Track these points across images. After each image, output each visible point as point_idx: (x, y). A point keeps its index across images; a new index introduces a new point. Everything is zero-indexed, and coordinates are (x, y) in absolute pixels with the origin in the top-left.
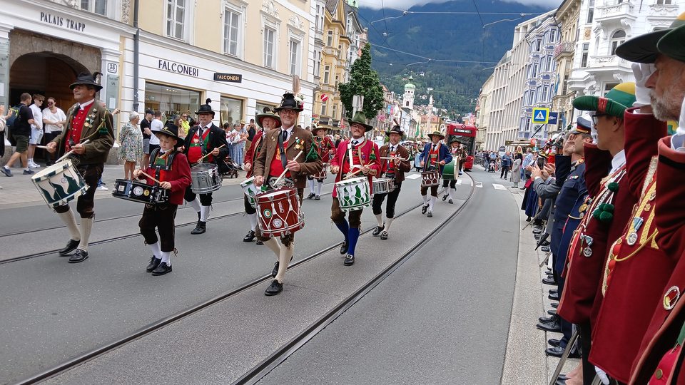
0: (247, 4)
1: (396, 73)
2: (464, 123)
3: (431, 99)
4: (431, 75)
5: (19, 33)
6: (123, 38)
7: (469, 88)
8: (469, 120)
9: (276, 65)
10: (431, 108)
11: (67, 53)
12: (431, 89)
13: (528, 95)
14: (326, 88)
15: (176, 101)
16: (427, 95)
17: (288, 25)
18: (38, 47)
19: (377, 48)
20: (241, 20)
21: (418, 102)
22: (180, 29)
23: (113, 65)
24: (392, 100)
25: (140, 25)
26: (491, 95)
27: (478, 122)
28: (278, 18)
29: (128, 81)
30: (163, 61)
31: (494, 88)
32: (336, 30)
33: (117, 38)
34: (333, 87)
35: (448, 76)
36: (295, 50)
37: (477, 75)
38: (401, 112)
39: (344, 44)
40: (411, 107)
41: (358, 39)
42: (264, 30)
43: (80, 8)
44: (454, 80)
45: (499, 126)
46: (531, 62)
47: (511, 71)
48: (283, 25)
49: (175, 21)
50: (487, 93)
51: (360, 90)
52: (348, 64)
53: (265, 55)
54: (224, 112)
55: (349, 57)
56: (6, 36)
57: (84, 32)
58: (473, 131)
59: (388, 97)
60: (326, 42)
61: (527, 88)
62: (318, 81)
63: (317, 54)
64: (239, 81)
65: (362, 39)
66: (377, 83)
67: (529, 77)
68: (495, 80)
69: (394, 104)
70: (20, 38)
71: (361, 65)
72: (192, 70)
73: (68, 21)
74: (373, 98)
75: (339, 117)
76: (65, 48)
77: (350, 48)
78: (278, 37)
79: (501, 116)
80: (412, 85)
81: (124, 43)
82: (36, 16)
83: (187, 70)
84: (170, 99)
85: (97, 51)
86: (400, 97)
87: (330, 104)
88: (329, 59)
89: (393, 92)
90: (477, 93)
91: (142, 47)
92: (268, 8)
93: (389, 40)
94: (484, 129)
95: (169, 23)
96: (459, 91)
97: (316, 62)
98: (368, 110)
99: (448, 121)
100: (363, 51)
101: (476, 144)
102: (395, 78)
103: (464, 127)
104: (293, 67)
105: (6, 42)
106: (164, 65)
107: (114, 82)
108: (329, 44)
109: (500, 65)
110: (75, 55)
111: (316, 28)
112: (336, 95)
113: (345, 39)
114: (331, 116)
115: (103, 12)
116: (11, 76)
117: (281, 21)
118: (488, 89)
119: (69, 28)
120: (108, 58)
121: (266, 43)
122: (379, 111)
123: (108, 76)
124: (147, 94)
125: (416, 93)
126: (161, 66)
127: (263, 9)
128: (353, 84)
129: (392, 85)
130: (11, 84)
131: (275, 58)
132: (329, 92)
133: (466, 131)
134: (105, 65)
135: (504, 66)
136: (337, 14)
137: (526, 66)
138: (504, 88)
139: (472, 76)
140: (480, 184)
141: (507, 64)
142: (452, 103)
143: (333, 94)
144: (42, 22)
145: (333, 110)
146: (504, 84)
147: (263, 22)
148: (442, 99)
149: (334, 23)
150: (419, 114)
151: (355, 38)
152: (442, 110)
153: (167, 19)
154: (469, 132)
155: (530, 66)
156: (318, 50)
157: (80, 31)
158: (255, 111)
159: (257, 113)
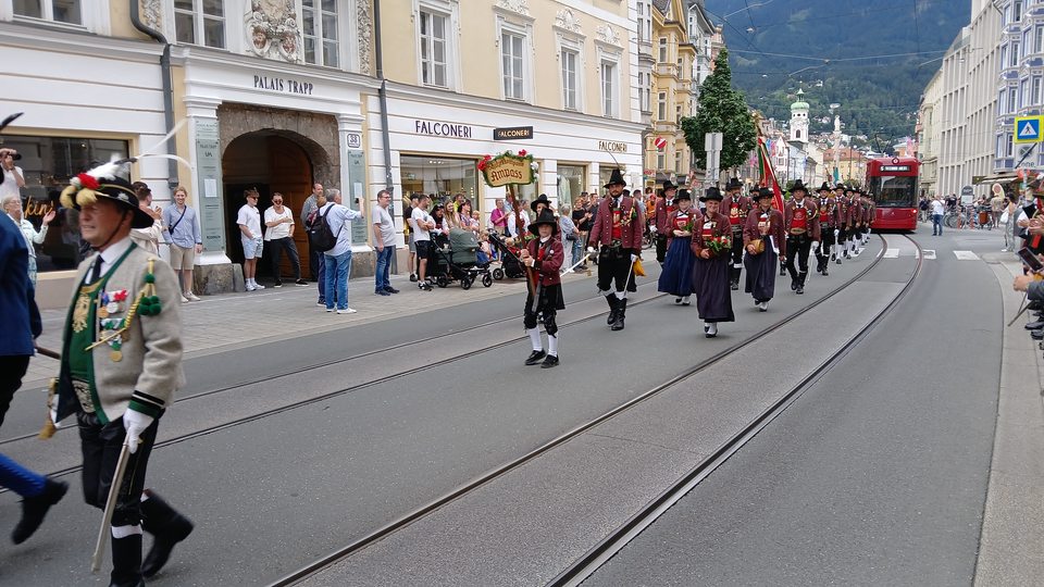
0: (532, 20)
1: (776, 88)
2: (898, 154)
3: (837, 122)
4: (833, 84)
5: (230, 108)
6: (364, 96)
7: (901, 96)
8: (905, 149)
9: (582, 105)
10: (839, 137)
11: (292, 128)
12: (837, 106)
13: (1005, 96)
14: (663, 128)
15: (445, 176)
16: (829, 116)
17: (596, 41)
18: (255, 124)
19: (740, 54)
20: (526, 45)
21: (816, 130)
22: (440, 71)
23: (354, 135)
24: (771, 132)
25: (385, 75)
26: (941, 103)
27: (921, 150)
28: (580, 33)
29: (376, 157)
30: (422, 121)
31: (945, 90)
32: (673, 35)
33: (355, 98)
34: (673, 124)
35: (863, 82)
36: (609, 78)
37: (913, 74)
38: (788, 148)
39: (687, 55)
40: (804, 138)
41: (708, 45)
42: (560, 54)
43: (304, 63)
44: (875, 87)
45: (959, 154)
46: (1006, 40)
47: (971, 60)
49: (433, 62)
50: (934, 102)
51: (716, 123)
52: (694, 86)
53: (566, 90)
55: (695, 75)
56: (213, 114)
57: (313, 95)
58: (913, 166)
59: (768, 128)
60: (657, 57)
61: (1004, 86)
62: (648, 120)
63: (645, 77)
64: (530, 136)
65: (716, 44)
66: (743, 110)
67: (1005, 66)
68: (946, 77)
69: (776, 137)
70: (231, 115)
71: (715, 85)
73: (290, 82)
74: (737, 133)
75: (686, 169)
76: (290, 120)
77: (695, 61)
78: (582, 62)
79: (960, 137)
80: (803, 104)
81: (366, 103)
82: (248, 83)
83: (456, 131)
84: (437, 174)
85: (331, 120)
86: (784, 125)
87: (670, 150)
88: (663, 83)
89: (772, 119)
90: (916, 102)
91: (392, 105)
92: (564, 20)
93: (760, 37)
94: (933, 161)
95: (424, 64)
96: (884, 103)
97: (645, 90)
98: (732, 154)
99: (871, 154)
100: (716, 62)
101: (921, 187)
102: (773, 97)
103: (896, 161)
104: (609, 104)
105: (215, 122)
106: (424, 128)
107: (358, 160)
108: (662, 58)
109: (951, 52)
110: (302, 128)
111: (641, 38)
112: (678, 137)
113: (687, 48)
114: (673, 169)
115: (335, 62)
116: (223, 168)
117: (584, 38)
118: (934, 95)
119: (292, 93)
120: (347, 127)
121: (564, 73)
122: (749, 154)
123: (349, 152)
124: (404, 170)
125: (811, 116)
126: (420, 130)
127: (558, 24)
128: (705, 116)
129: (771, 108)
130: (225, 179)
131: (580, 93)
132: (667, 133)
133: (901, 168)
134: (344, 139)
135: (958, 53)
136: (671, 12)
137: (998, 48)
138: (963, 89)
139: (905, 75)
140: (931, 253)
141: (964, 50)
142: (874, 125)
143: (674, 135)
144: (257, 88)
145: (674, 159)
146: (963, 83)
147: (559, 43)
148: (857, 120)
149: (667, 26)
150: (819, 148)
151: (703, 44)
152: (858, 137)
153: (422, 60)
154: (905, 168)
155: (1004, 47)
156: (645, 71)
157: (308, 94)
158: (555, 177)
159: (558, 181)
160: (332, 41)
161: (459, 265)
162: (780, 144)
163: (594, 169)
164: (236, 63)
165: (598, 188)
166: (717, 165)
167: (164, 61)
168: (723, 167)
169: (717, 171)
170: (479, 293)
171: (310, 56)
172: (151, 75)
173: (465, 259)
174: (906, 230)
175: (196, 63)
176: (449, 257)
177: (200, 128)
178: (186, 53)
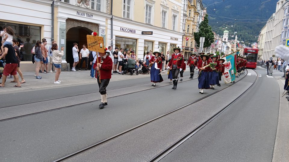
0: (155, 2)
1: (220, 26)
2: (252, 47)
3: (236, 37)
4: (236, 26)
5: (69, 20)
6: (107, 19)
7: (254, 31)
8: (254, 46)
9: (166, 27)
10: (236, 41)
11: (86, 27)
12: (236, 32)
13: (283, 33)
14: (188, 35)
15: (127, 43)
16: (234, 35)
17: (172, 9)
18: (76, 25)
19: (211, 16)
20: (153, 9)
21: (230, 39)
22: (128, 14)
23: (103, 30)
24: (218, 38)
25: (113, 14)
26: (266, 34)
27: (259, 46)
28: (168, 6)
29: (109, 36)
30: (122, 28)
31: (267, 30)
32: (193, 10)
33: (104, 20)
34: (191, 34)
35: (244, 26)
36: (175, 20)
37: (258, 25)
38: (222, 43)
39: (196, 15)
40: (227, 41)
41: (202, 13)
42: (162, 12)
43: (91, 9)
44: (247, 28)
45: (269, 48)
46: (285, 18)
47: (275, 23)
48: (170, 9)
49: (126, 11)
50: (263, 33)
52: (198, 24)
53: (162, 22)
54: (146, 47)
55: (198, 21)
56: (65, 21)
57: (93, 18)
58: (257, 51)
59: (216, 37)
60: (188, 15)
61: (283, 30)
62: (184, 32)
63: (184, 20)
64: (152, 34)
65: (204, 13)
66: (211, 32)
67: (284, 25)
68: (267, 27)
69: (219, 40)
70: (70, 22)
71: (204, 24)
72: (133, 31)
73: (87, 14)
74: (209, 38)
75: (193, 47)
76: (86, 24)
77: (198, 17)
78: (167, 15)
79: (270, 44)
80: (227, 31)
81: (107, 22)
82: (75, 13)
83: (131, 31)
84: (125, 43)
85: (97, 25)
86: (221, 37)
87: (190, 41)
88: (189, 22)
89: (218, 35)
90: (258, 33)
91: (114, 23)
92: (164, 3)
93: (216, 12)
94: (262, 50)
95: (124, 12)
96: (249, 33)
97: (184, 24)
98: (207, 43)
99: (245, 47)
100: (204, 18)
101: (258, 57)
102: (219, 28)
103: (252, 49)
104: (174, 27)
105: (65, 23)
106: (123, 30)
107: (104, 37)
108: (189, 15)
109: (269, 20)
110: (89, 27)
111: (184, 9)
112: (192, 37)
113: (196, 13)
114: (190, 46)
115: (99, 9)
116: (66, 36)
117: (169, 8)
118: (264, 31)
119: (87, 17)
120: (101, 28)
121: (162, 17)
122: (212, 44)
123: (102, 35)
124: (116, 41)
125: (229, 35)
126: (121, 30)
127: (162, 4)
128: (200, 33)
129: (218, 32)
130: (67, 39)
131: (166, 24)
132: (189, 36)
133: (253, 51)
134: (100, 31)
135: (271, 20)
136: (193, 3)
137: (283, 20)
138: (272, 30)
139: (256, 25)
140: (260, 75)
141: (273, 20)
142: (246, 38)
143: (191, 37)
144: (78, 15)
145: (191, 44)
146: (272, 29)
147: (161, 9)
148: (242, 37)
149: (192, 7)
150: (231, 44)
151: (201, 12)
152: (241, 41)
153: (123, 11)
154: (254, 51)
155: (284, 20)
156: (185, 18)
157: (91, 18)
158: (158, 46)
159: (158, 47)
160: (99, 3)
161: (130, 68)
162: (220, 42)
163: (169, 45)
164: (72, 8)
165: (169, 50)
166: (203, 46)
167: (52, 5)
168: (204, 47)
169: (203, 48)
170: (135, 77)
171: (93, 7)
172: (49, 9)
173: (132, 67)
174: (253, 68)
175: (61, 6)
176: (127, 66)
177: (61, 25)
178: (59, 4)
